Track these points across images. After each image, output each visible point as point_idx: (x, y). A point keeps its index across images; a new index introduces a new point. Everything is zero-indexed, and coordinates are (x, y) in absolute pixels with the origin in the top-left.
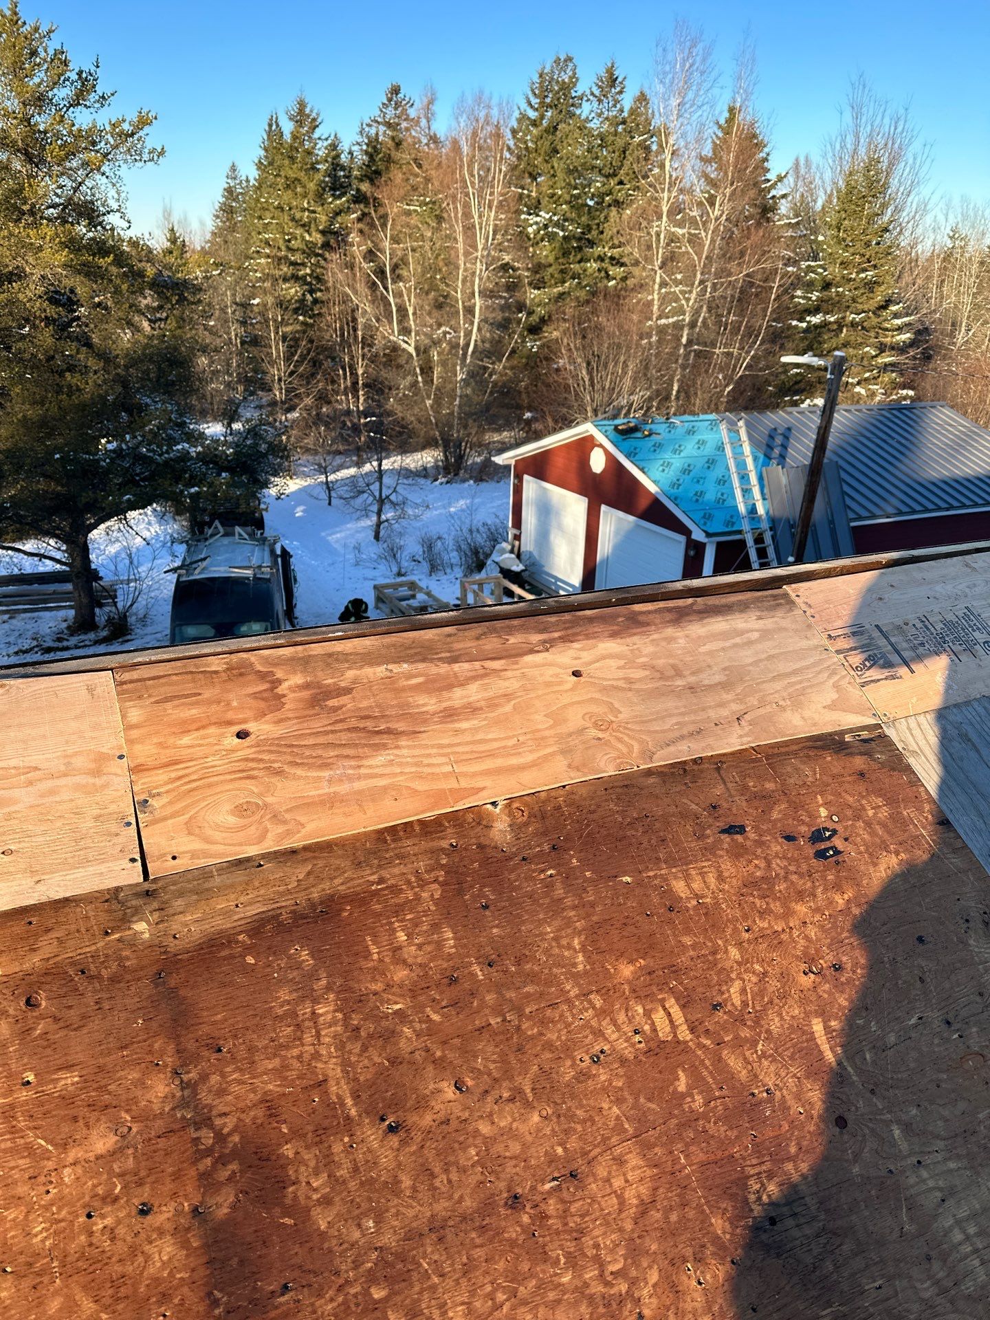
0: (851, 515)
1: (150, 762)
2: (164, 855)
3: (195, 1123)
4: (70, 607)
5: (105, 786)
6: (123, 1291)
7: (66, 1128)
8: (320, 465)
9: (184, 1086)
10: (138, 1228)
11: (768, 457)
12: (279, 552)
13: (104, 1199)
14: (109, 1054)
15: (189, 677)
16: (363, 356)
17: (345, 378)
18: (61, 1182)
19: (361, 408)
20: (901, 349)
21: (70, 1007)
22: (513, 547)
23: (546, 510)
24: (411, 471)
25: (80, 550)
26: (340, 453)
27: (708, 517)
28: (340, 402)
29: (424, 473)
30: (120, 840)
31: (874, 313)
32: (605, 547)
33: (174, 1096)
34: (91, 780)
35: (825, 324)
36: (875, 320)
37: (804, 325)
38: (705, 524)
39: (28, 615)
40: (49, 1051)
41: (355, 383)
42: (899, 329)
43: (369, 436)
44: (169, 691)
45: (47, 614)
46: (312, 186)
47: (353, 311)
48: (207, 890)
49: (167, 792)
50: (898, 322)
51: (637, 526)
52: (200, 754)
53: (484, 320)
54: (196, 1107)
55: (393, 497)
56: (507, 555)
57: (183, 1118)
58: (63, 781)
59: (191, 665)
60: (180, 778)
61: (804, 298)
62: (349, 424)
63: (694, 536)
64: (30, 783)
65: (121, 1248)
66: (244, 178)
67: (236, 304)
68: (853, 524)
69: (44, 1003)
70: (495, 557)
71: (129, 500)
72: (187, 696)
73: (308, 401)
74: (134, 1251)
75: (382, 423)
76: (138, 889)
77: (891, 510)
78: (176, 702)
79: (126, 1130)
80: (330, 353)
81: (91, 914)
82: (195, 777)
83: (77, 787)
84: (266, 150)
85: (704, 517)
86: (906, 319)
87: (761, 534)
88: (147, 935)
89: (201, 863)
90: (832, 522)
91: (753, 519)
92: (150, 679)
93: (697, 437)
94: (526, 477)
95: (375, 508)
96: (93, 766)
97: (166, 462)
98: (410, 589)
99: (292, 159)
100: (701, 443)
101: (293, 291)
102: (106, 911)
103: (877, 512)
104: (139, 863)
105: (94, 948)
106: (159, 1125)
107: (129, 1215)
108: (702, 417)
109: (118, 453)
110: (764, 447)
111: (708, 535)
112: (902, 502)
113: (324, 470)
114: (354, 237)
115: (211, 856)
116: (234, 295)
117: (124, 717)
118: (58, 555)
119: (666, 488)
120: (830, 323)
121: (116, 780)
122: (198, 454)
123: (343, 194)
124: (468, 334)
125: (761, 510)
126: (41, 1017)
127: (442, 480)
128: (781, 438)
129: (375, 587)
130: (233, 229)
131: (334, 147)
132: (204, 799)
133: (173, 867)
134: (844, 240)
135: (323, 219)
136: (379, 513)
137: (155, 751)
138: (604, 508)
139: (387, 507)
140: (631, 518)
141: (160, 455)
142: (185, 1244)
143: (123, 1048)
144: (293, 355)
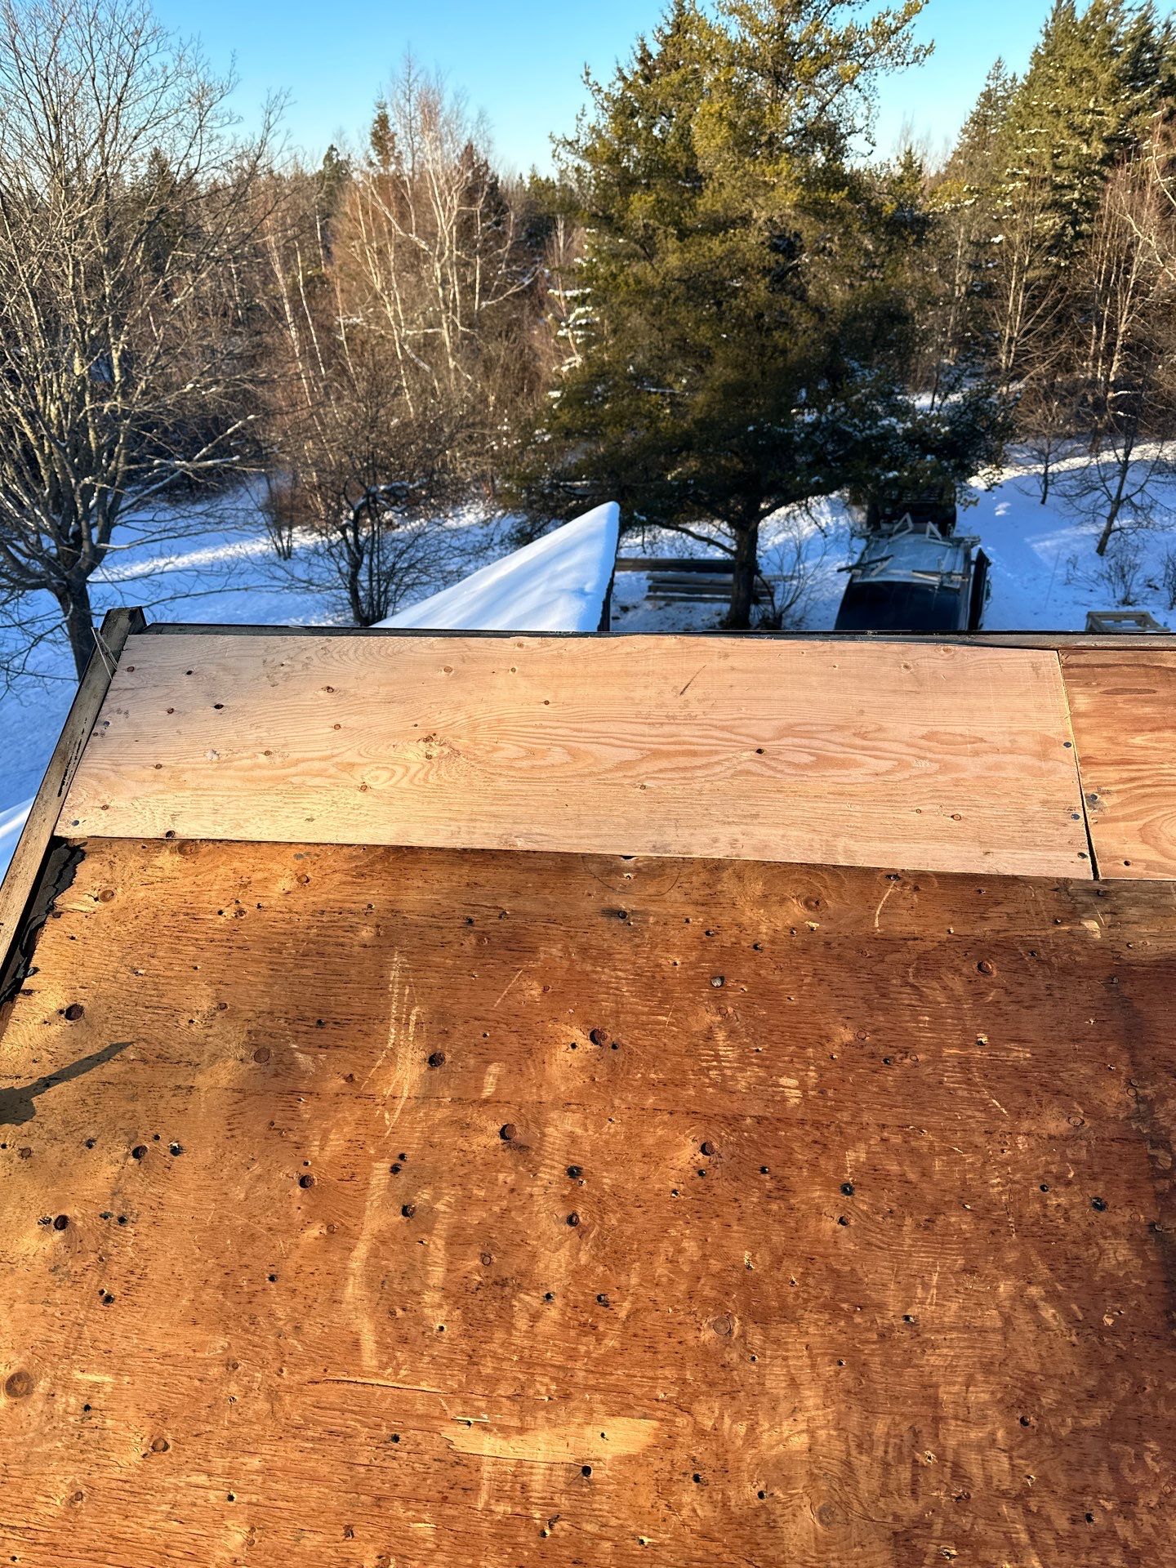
1: (1100, 757)
2: (1116, 858)
3: (1152, 1141)
4: (725, 601)
5: (1051, 772)
6: (1077, 1272)
7: (1020, 1099)
8: (1041, 452)
9: (1140, 1100)
10: (1091, 1219)
12: (974, 557)
13: (1057, 1178)
14: (1060, 1042)
15: (1142, 670)
16: (1131, 307)
17: (1098, 338)
18: (1014, 1147)
19: (1112, 379)
21: (1021, 984)
25: (748, 536)
26: (1070, 436)
28: (1084, 370)
30: (1068, 831)
33: (1128, 1106)
34: (1037, 763)
39: (684, 604)
40: (1000, 1020)
41: (1111, 345)
43: (1114, 416)
44: (1120, 683)
45: (702, 605)
46: (1105, 78)
47: (1131, 246)
48: (1165, 906)
49: (1118, 792)
52: (1155, 758)
54: (1153, 1124)
55: (1136, 500)
57: (1138, 1131)
58: (1009, 758)
59: (1143, 659)
60: (1132, 780)
62: (1090, 399)
64: (976, 753)
65: (1074, 1232)
66: (1010, 76)
67: (971, 243)
69: (995, 972)
71: (817, 482)
72: (1140, 692)
73: (1041, 368)
74: (1088, 1240)
75: (1137, 398)
76: (1089, 886)
78: (1127, 696)
79: (1079, 1122)
80: (1084, 305)
81: (1040, 898)
82: (1148, 782)
83: (1024, 768)
84: (1048, 35)
88: (1098, 936)
89: (1158, 876)
92: (1098, 666)
95: (1107, 511)
96: (1039, 748)
97: (867, 440)
98: (1139, 623)
99: (1085, 43)
101: (1051, 222)
102: (1056, 900)
104: (1089, 860)
105: (1043, 933)
106: (1112, 1130)
107: (1083, 1203)
109: (815, 425)
113: (1044, 457)
114: (1153, 144)
115: (1169, 871)
116: (968, 232)
117: (1071, 703)
118: (727, 543)
121: (1064, 768)
122: (905, 430)
123: (1146, 86)
126: (992, 985)
129: (1090, 615)
130: (983, 145)
131: (1144, 19)
132: (1159, 808)
133: (1126, 873)
135: (1112, 122)
136: (1111, 519)
137: (1105, 745)
139: (1123, 511)
141: (861, 431)
142: (1141, 1254)
143: (1074, 1041)
144: (1035, 308)
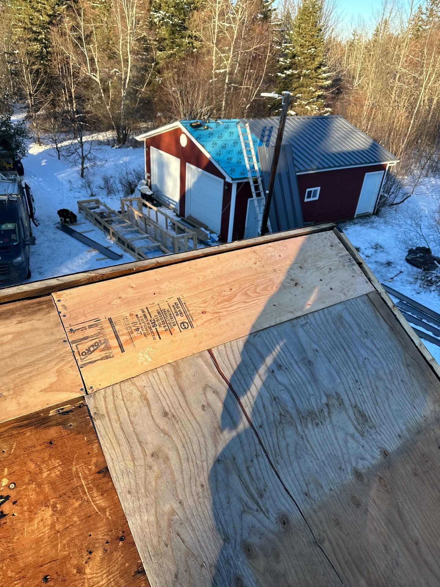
0: (297, 170)
8: (53, 139)
11: (262, 141)
16: (74, 82)
17: (65, 94)
19: (75, 110)
20: (327, 88)
22: (147, 182)
23: (162, 165)
24: (101, 142)
26: (64, 132)
27: (233, 170)
29: (108, 143)
31: (315, 71)
32: (189, 184)
35: (292, 75)
36: (315, 74)
37: (284, 75)
38: (231, 174)
41: (70, 96)
42: (326, 79)
43: (79, 124)
47: (67, 59)
50: (325, 75)
51: (203, 174)
53: (133, 66)
55: (89, 156)
56: (144, 186)
61: (284, 62)
62: (69, 118)
63: (227, 180)
68: (297, 174)
70: (139, 187)
73: (46, 105)
75: (85, 117)
77: (315, 167)
80: (57, 80)
85: (231, 170)
86: (328, 74)
87: (256, 179)
90: (288, 173)
91: (253, 171)
93: (230, 130)
94: (151, 148)
95: (80, 161)
98: (96, 203)
100: (231, 133)
101: (37, 47)
103: (308, 168)
108: (232, 120)
110: (260, 136)
111: (233, 179)
112: (320, 164)
113: (55, 141)
119: (214, 156)
120: (295, 74)
124: (126, 73)
125: (256, 168)
127: (116, 146)
128: (268, 131)
129: (78, 202)
134: (302, 33)
136: (82, 164)
138: (187, 164)
140: (200, 170)
144: (36, 81)
